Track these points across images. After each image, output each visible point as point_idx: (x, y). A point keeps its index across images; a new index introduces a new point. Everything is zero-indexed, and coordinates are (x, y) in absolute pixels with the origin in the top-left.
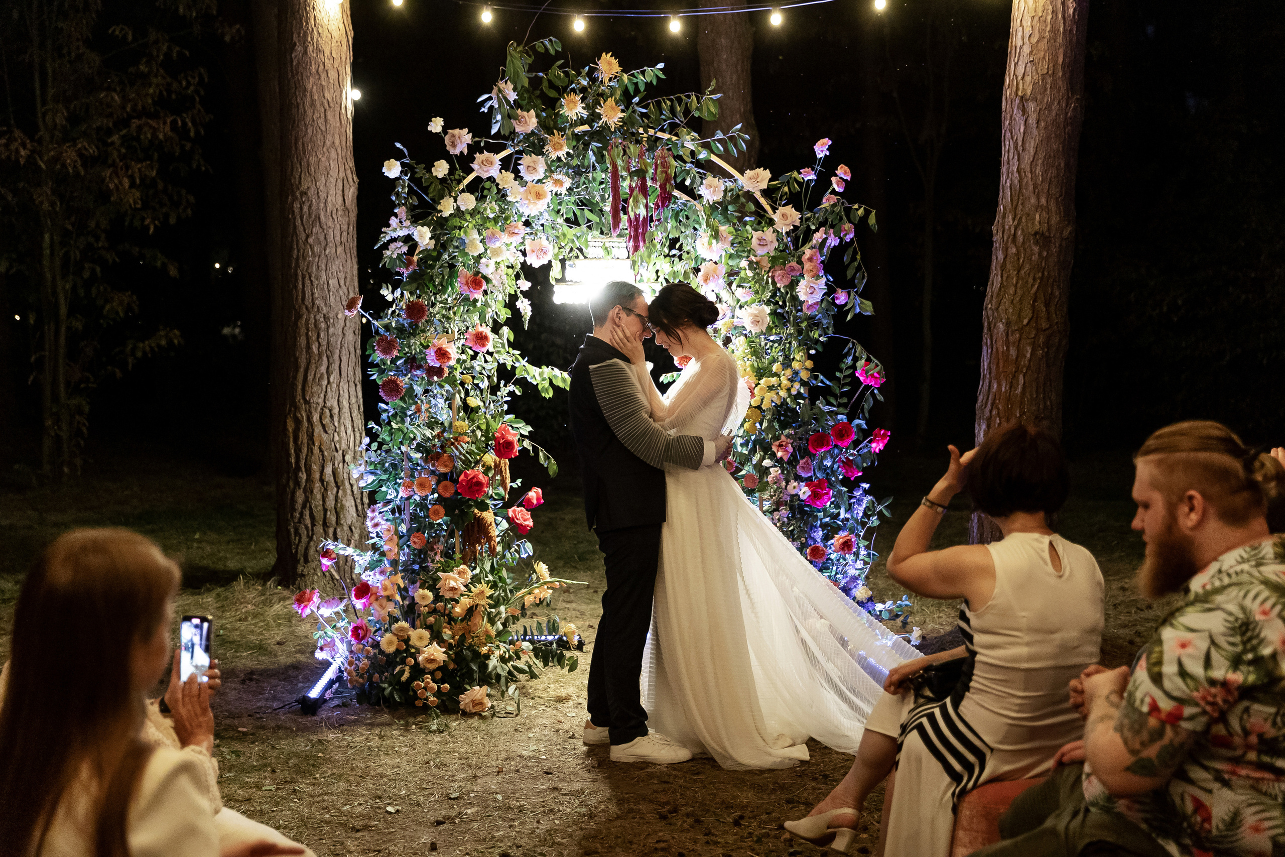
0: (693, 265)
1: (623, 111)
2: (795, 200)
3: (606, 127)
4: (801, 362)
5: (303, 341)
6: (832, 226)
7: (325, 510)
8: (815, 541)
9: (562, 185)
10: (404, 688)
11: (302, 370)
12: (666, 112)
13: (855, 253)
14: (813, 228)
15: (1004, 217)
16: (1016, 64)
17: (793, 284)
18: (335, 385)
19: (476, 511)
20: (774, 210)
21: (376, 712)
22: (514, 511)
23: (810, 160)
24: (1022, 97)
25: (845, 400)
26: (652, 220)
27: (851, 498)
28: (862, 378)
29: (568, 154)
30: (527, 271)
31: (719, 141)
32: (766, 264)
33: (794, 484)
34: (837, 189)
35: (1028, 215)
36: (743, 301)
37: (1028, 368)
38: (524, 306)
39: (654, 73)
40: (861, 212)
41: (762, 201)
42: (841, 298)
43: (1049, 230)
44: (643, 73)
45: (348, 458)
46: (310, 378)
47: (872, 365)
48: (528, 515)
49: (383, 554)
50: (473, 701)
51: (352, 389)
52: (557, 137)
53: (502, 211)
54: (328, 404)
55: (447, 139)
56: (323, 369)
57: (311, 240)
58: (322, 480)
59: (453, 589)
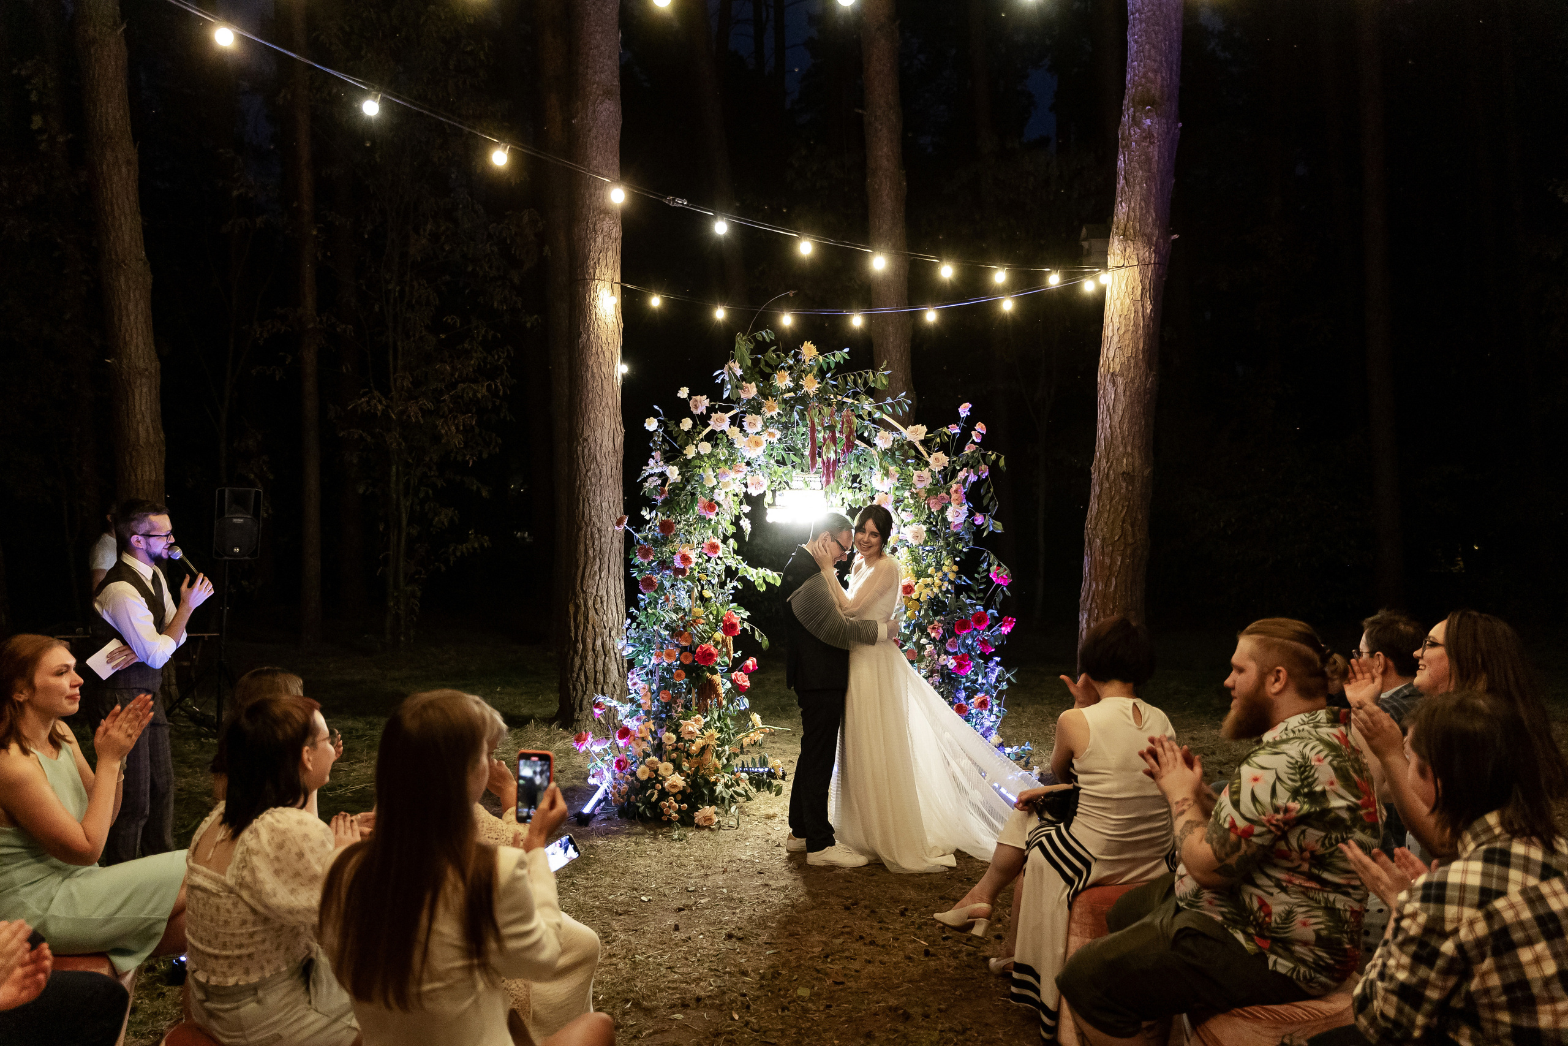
0: (869, 494)
1: (819, 383)
2: (944, 448)
3: (807, 395)
4: (949, 567)
5: (582, 547)
6: (972, 467)
7: (596, 672)
8: (959, 700)
9: (774, 436)
10: (654, 807)
11: (581, 568)
12: (851, 384)
13: (989, 487)
14: (958, 468)
15: (1100, 460)
16: (1108, 349)
17: (943, 509)
18: (604, 580)
19: (708, 674)
20: (929, 455)
21: (633, 824)
22: (736, 675)
23: (955, 418)
24: (1113, 373)
25: (981, 595)
26: (839, 462)
27: (986, 668)
28: (994, 579)
29: (779, 413)
30: (748, 498)
31: (890, 404)
32: (924, 495)
33: (943, 657)
34: (976, 440)
35: (1117, 459)
36: (906, 521)
37: (1119, 573)
38: (746, 524)
39: (841, 355)
40: (993, 457)
41: (921, 448)
42: (979, 519)
43: (1133, 470)
44: (834, 355)
45: (613, 633)
46: (587, 574)
47: (1002, 569)
48: (746, 678)
49: (639, 706)
50: (704, 817)
51: (617, 583)
52: (770, 402)
53: (731, 455)
54: (600, 594)
55: (691, 403)
56: (596, 567)
57: (589, 474)
58: (594, 650)
59: (691, 733)
